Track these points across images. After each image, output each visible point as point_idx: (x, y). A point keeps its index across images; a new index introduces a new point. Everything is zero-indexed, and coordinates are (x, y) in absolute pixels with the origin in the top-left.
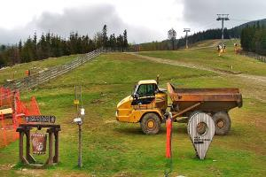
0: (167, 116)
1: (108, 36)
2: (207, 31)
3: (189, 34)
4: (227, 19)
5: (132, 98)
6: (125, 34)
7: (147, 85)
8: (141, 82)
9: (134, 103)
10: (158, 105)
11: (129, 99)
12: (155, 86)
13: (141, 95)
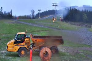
0: (30, 49)
1: (3, 12)
2: (48, 11)
3: (40, 12)
4: (57, 6)
5: (14, 41)
6: (11, 11)
7: (21, 34)
8: (18, 33)
9: (15, 43)
10: (26, 44)
11: (12, 41)
12: (25, 35)
13: (18, 39)
